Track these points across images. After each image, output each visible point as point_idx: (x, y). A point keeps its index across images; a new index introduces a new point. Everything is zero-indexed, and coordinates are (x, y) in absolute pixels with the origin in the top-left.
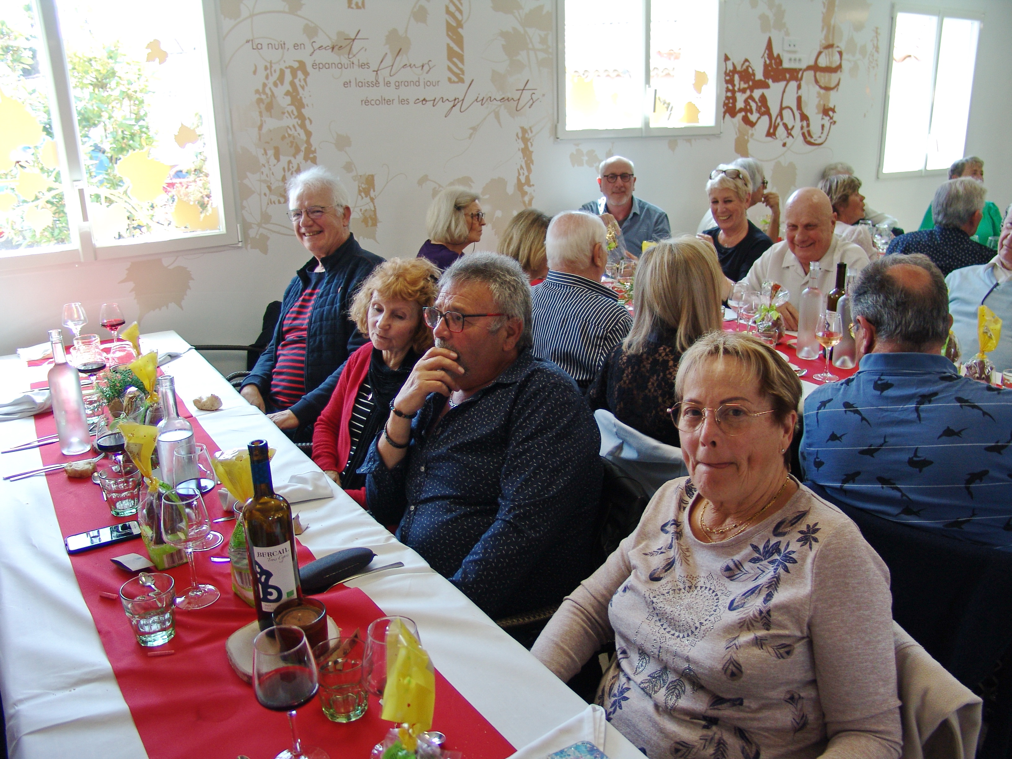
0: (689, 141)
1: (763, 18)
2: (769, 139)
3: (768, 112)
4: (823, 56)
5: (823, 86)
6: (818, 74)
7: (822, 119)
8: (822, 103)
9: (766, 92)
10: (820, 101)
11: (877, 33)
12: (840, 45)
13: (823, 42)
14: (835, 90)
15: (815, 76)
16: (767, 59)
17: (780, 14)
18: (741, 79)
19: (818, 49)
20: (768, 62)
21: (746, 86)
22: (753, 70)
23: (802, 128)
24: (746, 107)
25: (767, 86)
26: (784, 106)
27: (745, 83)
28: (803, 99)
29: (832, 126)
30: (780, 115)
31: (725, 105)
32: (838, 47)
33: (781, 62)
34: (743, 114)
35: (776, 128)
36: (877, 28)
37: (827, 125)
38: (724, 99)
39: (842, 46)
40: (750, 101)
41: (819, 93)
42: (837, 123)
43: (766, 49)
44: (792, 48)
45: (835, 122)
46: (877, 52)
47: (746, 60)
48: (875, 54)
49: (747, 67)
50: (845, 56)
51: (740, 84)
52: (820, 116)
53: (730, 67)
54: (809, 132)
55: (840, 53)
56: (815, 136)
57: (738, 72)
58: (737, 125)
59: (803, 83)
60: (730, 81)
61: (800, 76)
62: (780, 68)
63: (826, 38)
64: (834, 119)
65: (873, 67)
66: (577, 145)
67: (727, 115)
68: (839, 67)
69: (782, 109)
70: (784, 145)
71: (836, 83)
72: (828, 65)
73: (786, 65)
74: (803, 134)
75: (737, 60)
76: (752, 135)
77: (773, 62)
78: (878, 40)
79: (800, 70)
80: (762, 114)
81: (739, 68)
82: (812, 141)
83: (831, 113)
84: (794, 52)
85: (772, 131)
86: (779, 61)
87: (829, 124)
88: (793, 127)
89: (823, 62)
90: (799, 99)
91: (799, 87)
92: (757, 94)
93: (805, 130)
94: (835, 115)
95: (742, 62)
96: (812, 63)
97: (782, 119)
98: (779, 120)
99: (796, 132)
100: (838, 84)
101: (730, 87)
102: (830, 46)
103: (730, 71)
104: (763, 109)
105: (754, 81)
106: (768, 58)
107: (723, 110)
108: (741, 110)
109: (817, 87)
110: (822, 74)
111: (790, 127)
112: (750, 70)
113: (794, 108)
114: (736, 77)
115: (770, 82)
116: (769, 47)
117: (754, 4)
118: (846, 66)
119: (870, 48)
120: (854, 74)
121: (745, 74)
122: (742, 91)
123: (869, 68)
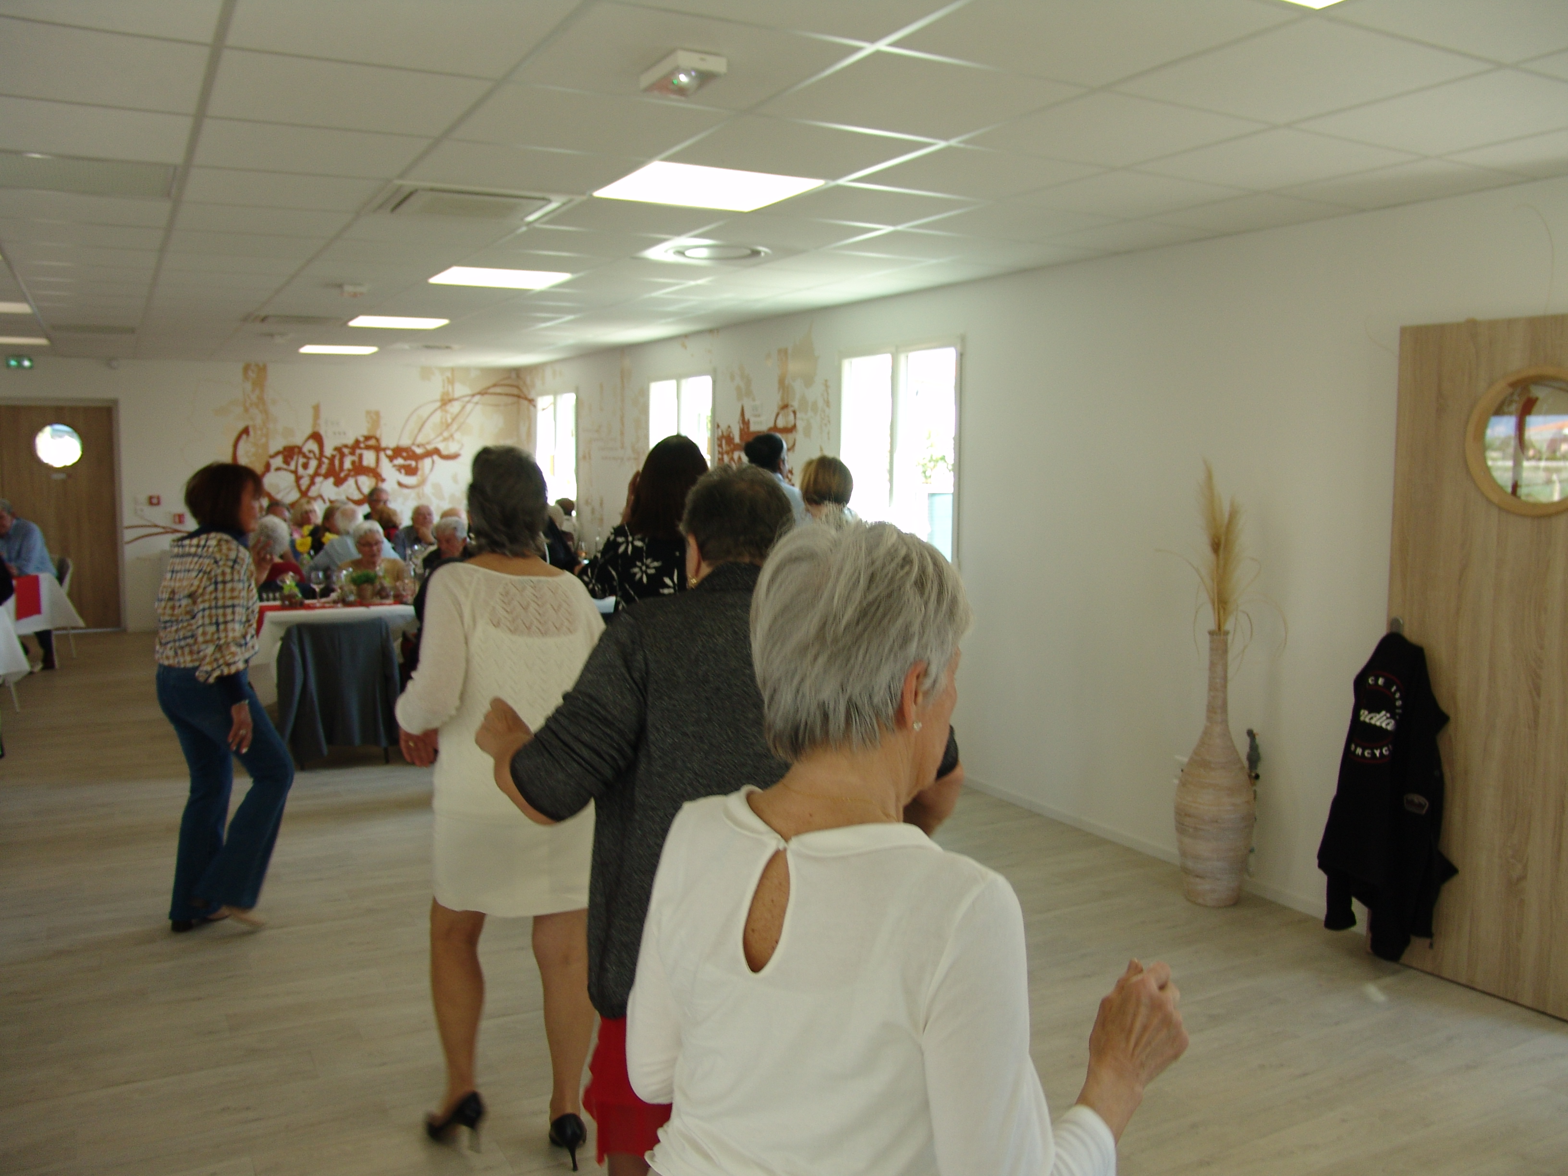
1: (738, 389)
4: (780, 417)
11: (826, 386)
12: (792, 404)
13: (780, 403)
17: (748, 382)
18: (726, 443)
19: (776, 410)
20: (742, 427)
21: (729, 448)
27: (729, 446)
32: (792, 406)
33: (748, 428)
36: (826, 381)
39: (795, 404)
43: (741, 415)
44: (756, 412)
46: (828, 407)
47: (729, 427)
48: (827, 410)
49: (730, 432)
50: (798, 415)
51: (726, 447)
53: (720, 433)
55: (794, 412)
57: (725, 437)
60: (720, 446)
63: (782, 399)
65: (826, 425)
68: (794, 427)
72: (785, 425)
75: (723, 427)
77: (745, 427)
78: (828, 394)
81: (725, 434)
84: (759, 416)
89: (780, 423)
95: (727, 429)
96: (772, 424)
101: (721, 450)
102: (785, 406)
103: (720, 437)
105: (734, 445)
106: (742, 423)
112: (732, 435)
114: (724, 441)
116: (743, 414)
117: (732, 378)
118: (800, 425)
119: (821, 404)
120: (807, 432)
121: (729, 439)
122: (727, 453)
123: (821, 426)
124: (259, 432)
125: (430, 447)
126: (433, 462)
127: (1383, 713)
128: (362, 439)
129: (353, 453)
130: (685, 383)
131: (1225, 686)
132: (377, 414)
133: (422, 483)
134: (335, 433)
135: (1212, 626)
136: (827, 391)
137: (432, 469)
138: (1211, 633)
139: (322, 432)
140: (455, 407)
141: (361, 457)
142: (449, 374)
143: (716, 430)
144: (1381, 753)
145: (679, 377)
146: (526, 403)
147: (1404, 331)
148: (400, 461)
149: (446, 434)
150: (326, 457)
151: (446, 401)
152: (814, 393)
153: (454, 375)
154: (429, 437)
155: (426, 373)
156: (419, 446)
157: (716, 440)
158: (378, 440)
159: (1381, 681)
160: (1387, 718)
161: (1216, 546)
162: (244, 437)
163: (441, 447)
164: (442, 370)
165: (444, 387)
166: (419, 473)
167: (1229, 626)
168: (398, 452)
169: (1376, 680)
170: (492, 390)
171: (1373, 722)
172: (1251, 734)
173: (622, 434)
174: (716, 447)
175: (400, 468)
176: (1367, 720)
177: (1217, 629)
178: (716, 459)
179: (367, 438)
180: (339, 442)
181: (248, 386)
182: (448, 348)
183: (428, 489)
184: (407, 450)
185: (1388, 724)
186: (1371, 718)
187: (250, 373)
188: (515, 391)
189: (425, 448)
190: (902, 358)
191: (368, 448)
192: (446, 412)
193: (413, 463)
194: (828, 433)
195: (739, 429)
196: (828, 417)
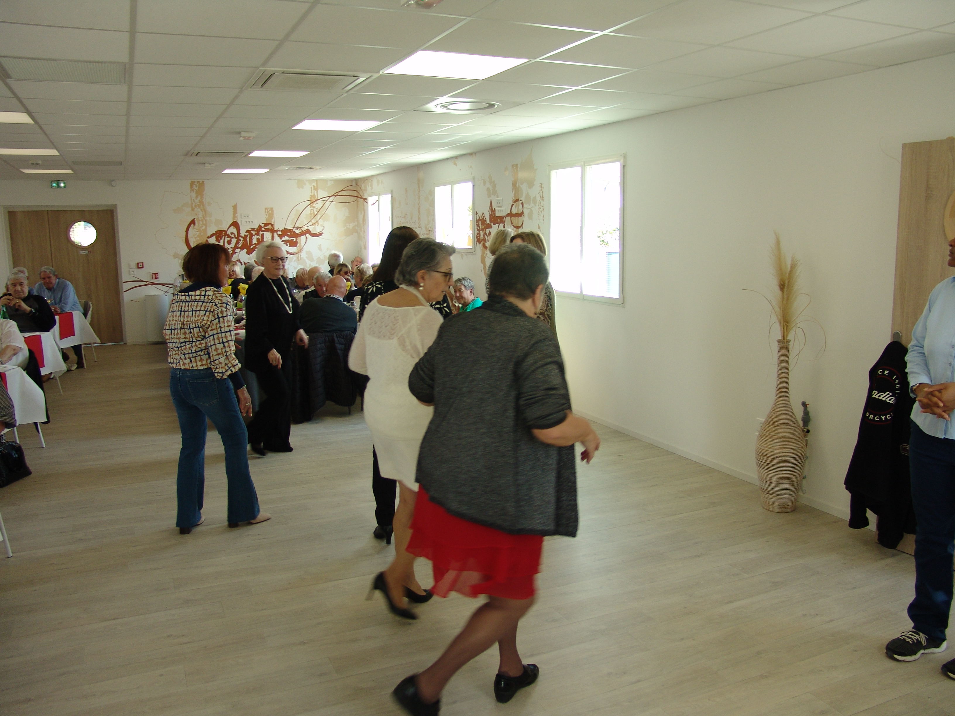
0: (466, 255)
1: (488, 189)
4: (514, 206)
5: (515, 225)
6: (512, 218)
11: (541, 187)
12: (521, 199)
13: (514, 198)
14: (522, 227)
15: (511, 220)
17: (494, 186)
18: (482, 223)
19: (512, 204)
20: (491, 213)
21: (483, 227)
31: (477, 237)
32: (521, 200)
33: (495, 214)
36: (541, 184)
39: (523, 199)
40: (485, 235)
43: (490, 206)
44: (499, 205)
46: (543, 200)
47: (483, 214)
48: (542, 202)
49: (484, 217)
50: (525, 206)
51: (481, 226)
53: (478, 218)
55: (522, 204)
57: (481, 220)
58: (481, 248)
60: (478, 225)
61: (504, 220)
63: (515, 196)
65: (541, 211)
67: (478, 243)
68: (523, 213)
71: (522, 223)
72: (517, 212)
73: (497, 214)
75: (480, 214)
77: (493, 213)
78: (543, 192)
79: (504, 216)
81: (481, 218)
84: (501, 206)
89: (514, 211)
92: (488, 231)
96: (509, 212)
100: (522, 224)
101: (478, 228)
102: (517, 200)
103: (478, 220)
105: (486, 224)
106: (491, 211)
107: (476, 240)
108: (483, 240)
109: (512, 226)
110: (514, 218)
112: (485, 219)
114: (480, 222)
115: (492, 224)
116: (491, 205)
117: (484, 183)
118: (526, 212)
119: (538, 198)
120: (530, 217)
121: (483, 221)
122: (482, 230)
123: (539, 212)
124: (201, 223)
125: (304, 229)
126: (306, 238)
127: (888, 392)
128: (263, 225)
129: (257, 234)
130: (456, 186)
131: (787, 375)
132: (272, 209)
133: (300, 251)
134: (246, 222)
135: (780, 337)
136: (542, 190)
137: (305, 243)
138: (779, 341)
139: (239, 222)
140: (319, 204)
141: (262, 235)
142: (315, 184)
143: (475, 216)
144: (886, 418)
145: (452, 183)
146: (362, 200)
147: (904, 146)
148: (286, 238)
149: (313, 221)
150: (241, 237)
151: (313, 201)
152: (534, 192)
153: (317, 184)
154: (303, 222)
155: (301, 184)
156: (297, 229)
157: (475, 222)
158: (272, 225)
159: (886, 372)
160: (891, 396)
161: (782, 287)
162: (192, 225)
163: (311, 228)
164: (311, 181)
165: (312, 192)
166: (298, 245)
167: (790, 337)
168: (285, 232)
169: (883, 372)
170: (340, 193)
171: (880, 398)
172: (804, 404)
173: (419, 218)
174: (476, 227)
175: (286, 242)
176: (877, 397)
177: (783, 339)
178: (476, 234)
179: (266, 224)
180: (249, 228)
181: (194, 195)
182: (311, 168)
183: (303, 255)
184: (290, 231)
185: (890, 400)
186: (880, 396)
187: (194, 187)
188: (355, 194)
189: (302, 230)
190: (588, 169)
191: (267, 230)
192: (314, 207)
193: (295, 239)
194: (543, 217)
195: (489, 214)
196: (543, 206)
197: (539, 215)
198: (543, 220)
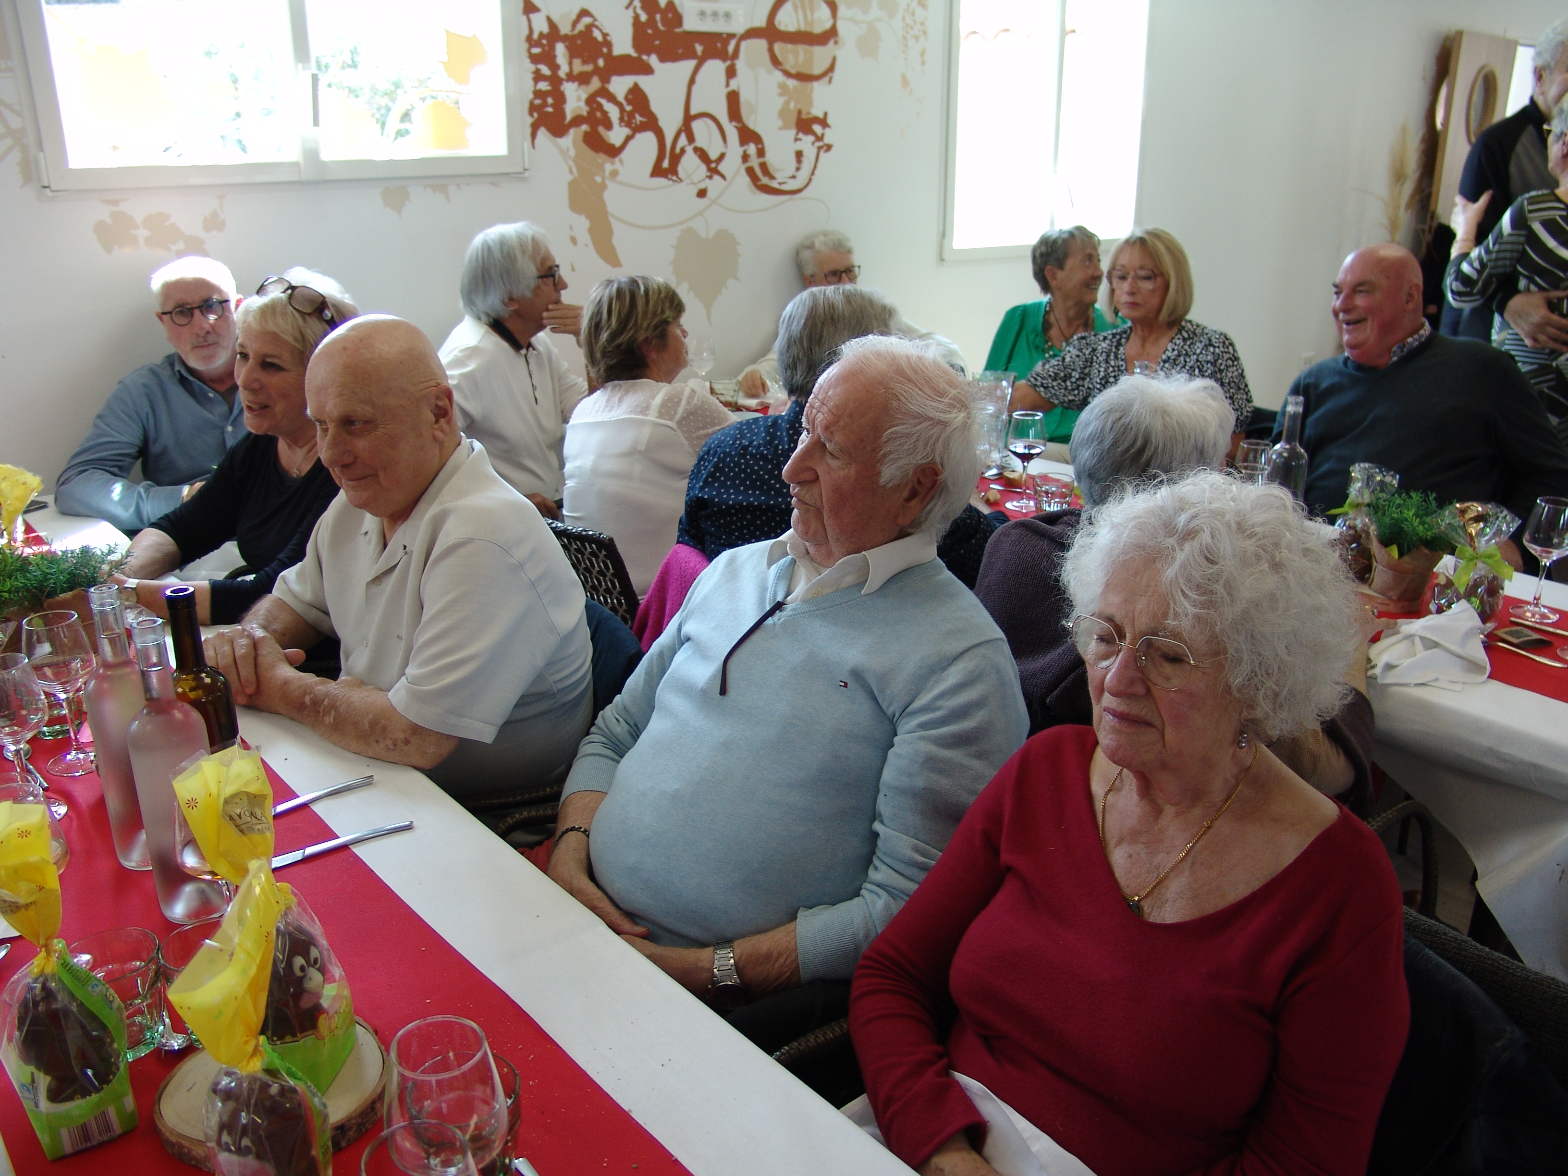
0: (441, 188)
2: (661, 181)
3: (652, 124)
4: (786, 9)
5: (793, 71)
6: (778, 47)
7: (796, 139)
8: (792, 105)
9: (643, 81)
10: (787, 103)
14: (826, 79)
15: (771, 51)
16: (639, 11)
18: (573, 52)
20: (644, 17)
21: (589, 68)
22: (605, 35)
23: (745, 157)
24: (591, 113)
25: (648, 70)
26: (693, 111)
27: (584, 62)
28: (743, 98)
29: (822, 155)
30: (686, 128)
31: (535, 109)
33: (678, 19)
34: (585, 128)
35: (676, 159)
37: (809, 151)
38: (531, 96)
40: (603, 101)
41: (783, 88)
42: (833, 150)
45: (829, 147)
46: (923, 5)
47: (584, 13)
48: (919, 11)
49: (589, 28)
50: (843, 11)
51: (570, 64)
52: (792, 133)
53: (541, 27)
54: (764, 167)
55: (832, 5)
56: (780, 177)
57: (565, 39)
58: (572, 153)
59: (741, 64)
60: (545, 58)
61: (731, 48)
62: (678, 30)
64: (827, 140)
65: (916, 38)
66: (115, 203)
67: (542, 133)
68: (831, 34)
69: (689, 119)
70: (702, 193)
71: (825, 65)
72: (803, 28)
73: (691, 24)
74: (750, 172)
75: (560, 12)
76: (614, 174)
77: (658, 17)
79: (731, 36)
80: (638, 129)
81: (565, 29)
82: (774, 184)
83: (817, 128)
85: (666, 164)
86: (674, 16)
87: (815, 150)
88: (722, 157)
89: (787, 20)
90: (733, 99)
91: (731, 73)
92: (620, 85)
93: (754, 162)
94: (827, 131)
95: (574, 17)
96: (760, 21)
97: (691, 139)
98: (683, 141)
99: (732, 165)
100: (831, 69)
101: (545, 70)
103: (541, 35)
104: (639, 118)
105: (609, 57)
106: (645, 9)
108: (578, 121)
109: (778, 76)
110: (790, 46)
111: (713, 156)
112: (597, 34)
113: (723, 118)
114: (560, 50)
115: (653, 60)
118: (850, 32)
123: (905, 38)
194: (923, 54)
195: (630, 21)
196: (922, 24)
197: (906, 46)
198: (923, 63)
